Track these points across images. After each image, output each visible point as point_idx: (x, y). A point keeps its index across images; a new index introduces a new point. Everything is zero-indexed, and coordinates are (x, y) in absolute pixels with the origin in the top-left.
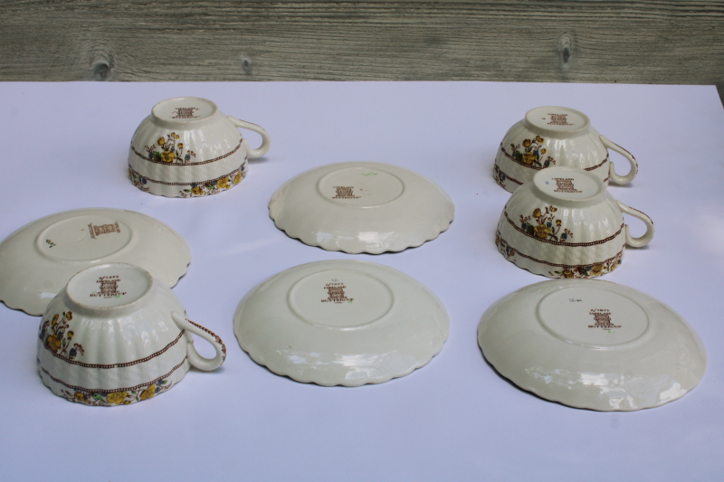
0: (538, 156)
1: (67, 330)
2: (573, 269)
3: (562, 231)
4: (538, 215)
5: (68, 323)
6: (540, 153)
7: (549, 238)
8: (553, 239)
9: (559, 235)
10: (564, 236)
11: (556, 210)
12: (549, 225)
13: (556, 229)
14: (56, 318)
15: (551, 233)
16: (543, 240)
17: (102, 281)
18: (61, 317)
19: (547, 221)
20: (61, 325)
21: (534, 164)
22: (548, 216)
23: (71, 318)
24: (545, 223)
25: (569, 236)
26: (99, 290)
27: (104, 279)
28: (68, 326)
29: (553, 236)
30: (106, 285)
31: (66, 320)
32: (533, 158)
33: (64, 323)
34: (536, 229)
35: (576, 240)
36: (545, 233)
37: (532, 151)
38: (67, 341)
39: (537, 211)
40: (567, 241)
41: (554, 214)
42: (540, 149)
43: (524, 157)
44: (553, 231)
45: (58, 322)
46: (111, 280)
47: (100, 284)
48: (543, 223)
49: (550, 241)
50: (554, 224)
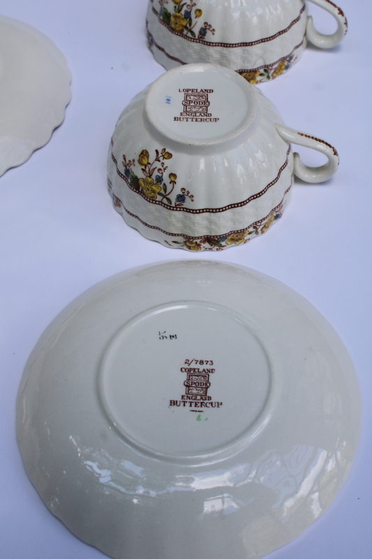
0: (191, 19)
2: (198, 241)
3: (177, 191)
4: (145, 162)
6: (193, 15)
7: (159, 198)
8: (165, 201)
9: (173, 197)
10: (181, 198)
11: (170, 156)
12: (159, 179)
13: (169, 187)
15: (162, 192)
16: (152, 200)
19: (156, 173)
21: (185, 32)
22: (158, 165)
24: (154, 177)
25: (188, 199)
29: (164, 197)
32: (185, 23)
34: (141, 182)
35: (200, 204)
36: (154, 192)
37: (183, 12)
39: (144, 154)
40: (186, 205)
41: (167, 162)
42: (194, 9)
43: (172, 19)
44: (165, 190)
48: (150, 176)
49: (161, 203)
50: (166, 179)
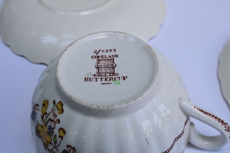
1: (58, 126)
5: (59, 117)
14: (45, 104)
17: (97, 56)
18: (51, 106)
20: (51, 117)
23: (62, 111)
26: (95, 71)
27: (100, 54)
28: (59, 121)
30: (102, 63)
31: (57, 112)
33: (55, 116)
38: (59, 140)
45: (48, 111)
46: (108, 54)
47: (95, 61)
